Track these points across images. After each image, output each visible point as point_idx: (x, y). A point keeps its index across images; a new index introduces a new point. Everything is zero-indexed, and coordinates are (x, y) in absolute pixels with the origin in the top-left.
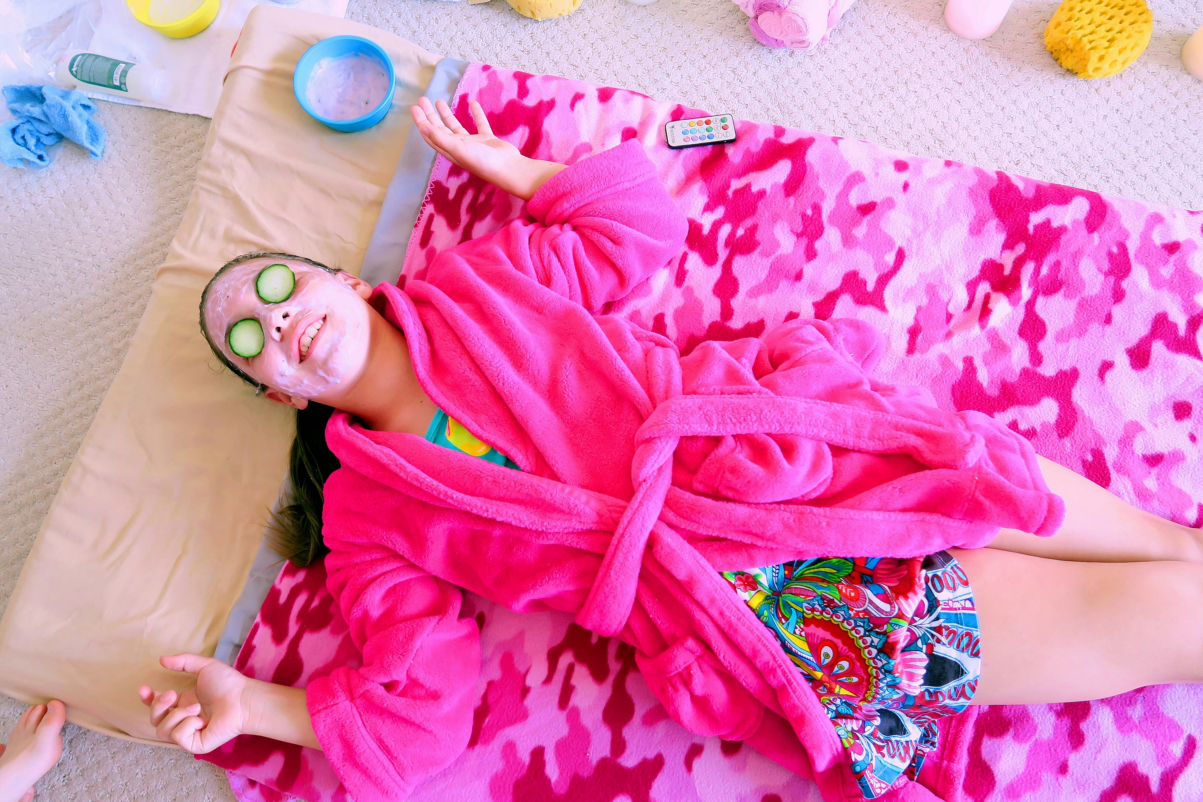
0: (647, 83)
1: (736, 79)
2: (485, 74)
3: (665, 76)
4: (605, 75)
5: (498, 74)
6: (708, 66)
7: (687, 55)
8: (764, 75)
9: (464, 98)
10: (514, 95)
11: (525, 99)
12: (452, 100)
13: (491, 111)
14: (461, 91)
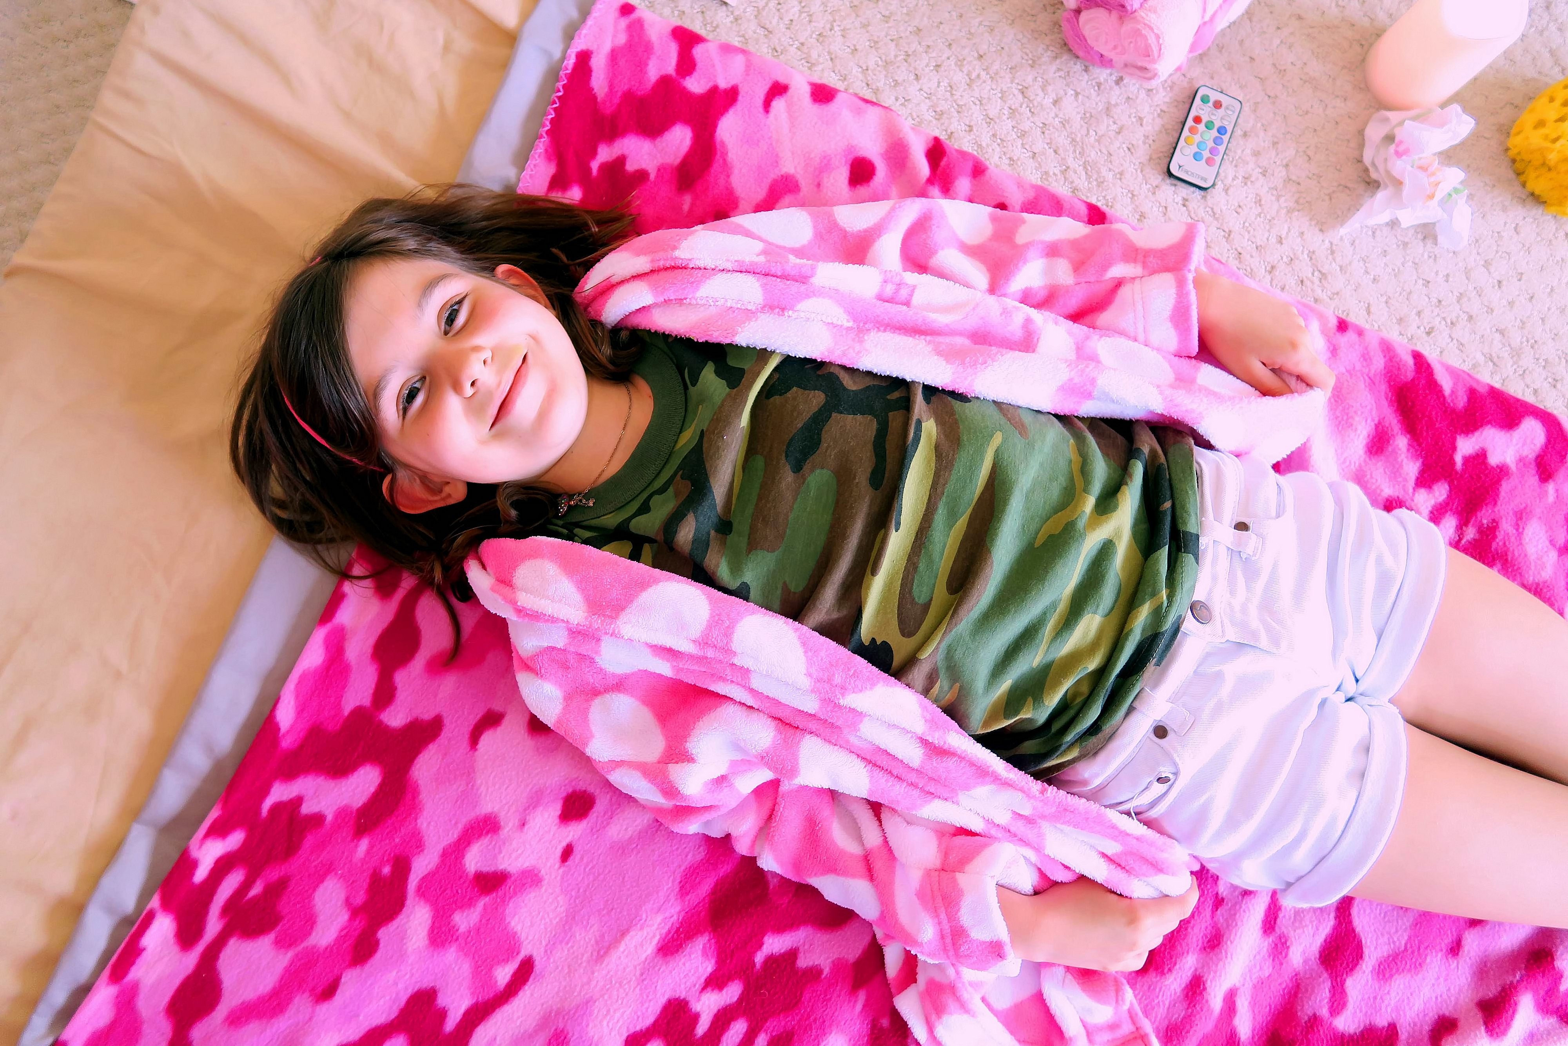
0: (880, 84)
1: (1024, 106)
2: (623, 23)
3: (912, 77)
4: (814, 55)
5: (646, 26)
6: (983, 74)
7: (954, 47)
8: (1070, 108)
9: (584, 58)
10: (670, 68)
11: (687, 78)
12: (564, 58)
13: (629, 90)
14: (580, 44)
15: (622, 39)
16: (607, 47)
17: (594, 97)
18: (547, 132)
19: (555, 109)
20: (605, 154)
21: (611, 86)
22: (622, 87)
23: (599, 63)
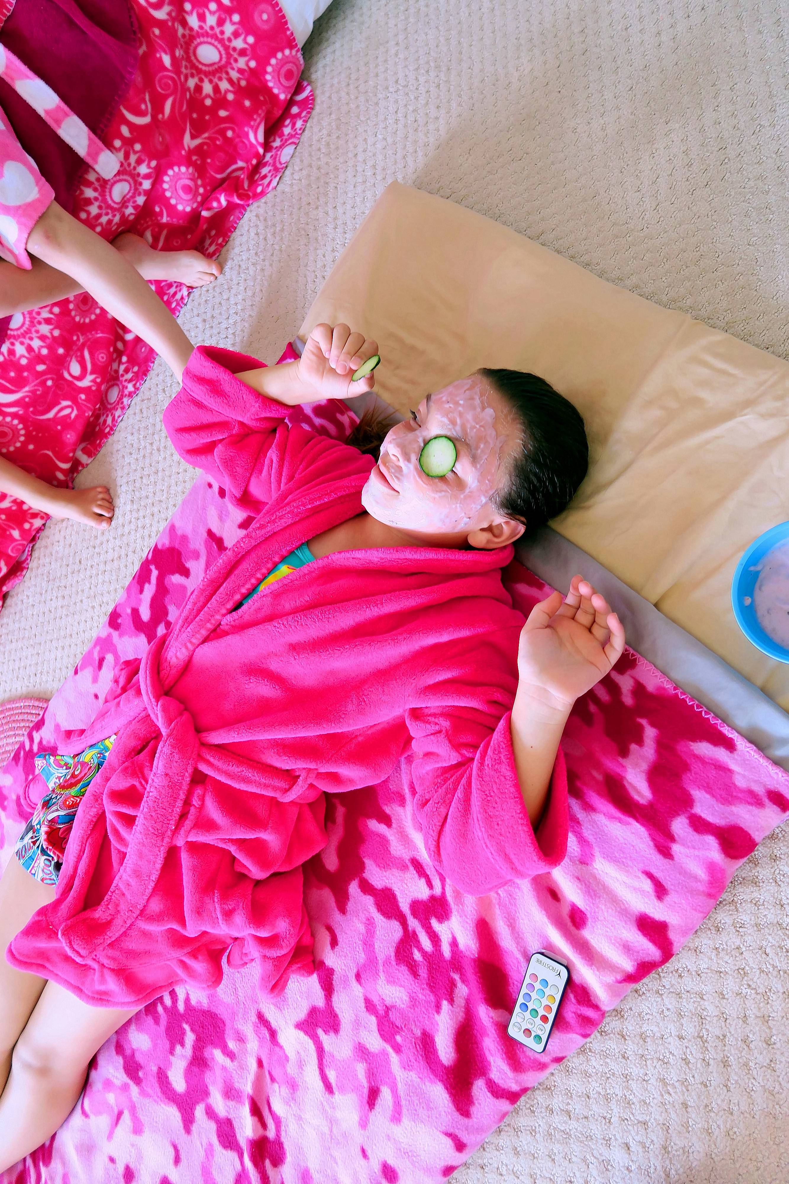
5: (752, 808)
9: (729, 745)
10: (699, 809)
11: (688, 821)
12: (733, 728)
13: (690, 770)
14: (741, 744)
15: (740, 782)
16: (733, 766)
17: (694, 740)
18: (677, 694)
19: (693, 706)
20: (650, 733)
21: (698, 758)
22: (696, 767)
23: (720, 754)
